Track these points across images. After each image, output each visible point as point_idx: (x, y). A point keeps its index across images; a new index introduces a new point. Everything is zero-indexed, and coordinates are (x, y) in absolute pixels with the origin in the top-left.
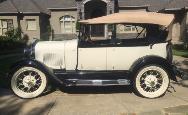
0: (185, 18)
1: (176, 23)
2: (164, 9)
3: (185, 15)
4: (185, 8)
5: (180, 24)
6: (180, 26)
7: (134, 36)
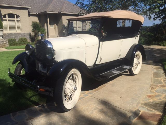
0: (61, 21)
1: (54, 24)
2: (46, 12)
3: (61, 18)
4: (61, 12)
5: (57, 26)
6: (57, 27)
7: (21, 35)
